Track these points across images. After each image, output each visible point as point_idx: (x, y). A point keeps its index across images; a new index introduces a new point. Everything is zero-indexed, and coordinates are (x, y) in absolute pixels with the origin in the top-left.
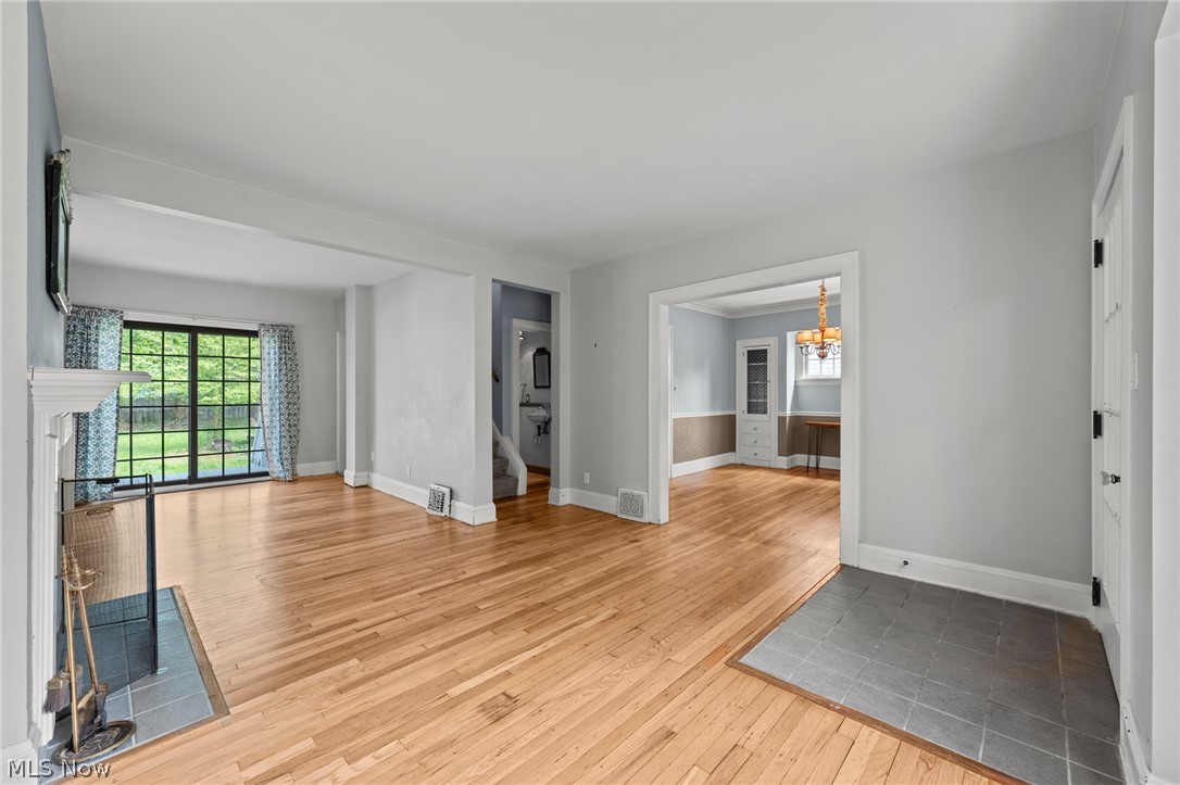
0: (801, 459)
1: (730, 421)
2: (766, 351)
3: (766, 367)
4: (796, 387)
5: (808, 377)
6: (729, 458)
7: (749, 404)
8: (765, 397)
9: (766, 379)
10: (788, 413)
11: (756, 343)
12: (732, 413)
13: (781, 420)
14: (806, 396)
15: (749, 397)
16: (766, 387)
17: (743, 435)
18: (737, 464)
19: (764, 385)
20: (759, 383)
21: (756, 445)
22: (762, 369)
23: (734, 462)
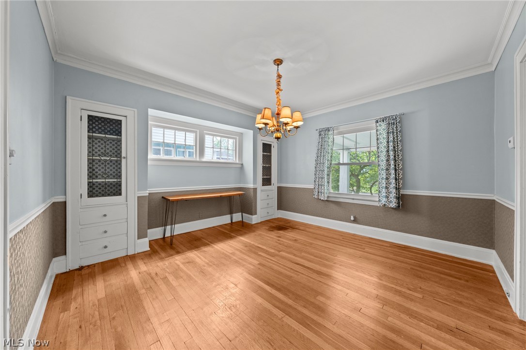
1: (59, 211)
2: (119, 122)
7: (91, 186)
8: (119, 176)
9: (118, 155)
10: (148, 192)
11: (106, 110)
13: (142, 200)
16: (119, 163)
17: (80, 227)
18: (70, 271)
19: (117, 161)
20: (108, 158)
21: (106, 235)
22: (113, 143)
23: (64, 270)
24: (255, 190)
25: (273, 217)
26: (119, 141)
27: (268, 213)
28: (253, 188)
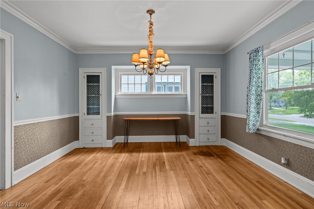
0: (120, 139)
1: (76, 120)
2: (99, 76)
3: (99, 86)
4: (115, 98)
5: (122, 93)
6: (75, 145)
7: (88, 109)
8: (99, 105)
9: (98, 94)
10: (113, 114)
11: (93, 71)
12: (76, 115)
13: (108, 118)
14: (120, 103)
15: (88, 104)
16: (99, 98)
17: (84, 129)
18: (80, 148)
19: (98, 97)
20: (94, 96)
21: (93, 134)
22: (96, 87)
23: (78, 147)
24: (193, 117)
25: (216, 144)
26: (98, 86)
27: (208, 139)
28: (191, 116)
